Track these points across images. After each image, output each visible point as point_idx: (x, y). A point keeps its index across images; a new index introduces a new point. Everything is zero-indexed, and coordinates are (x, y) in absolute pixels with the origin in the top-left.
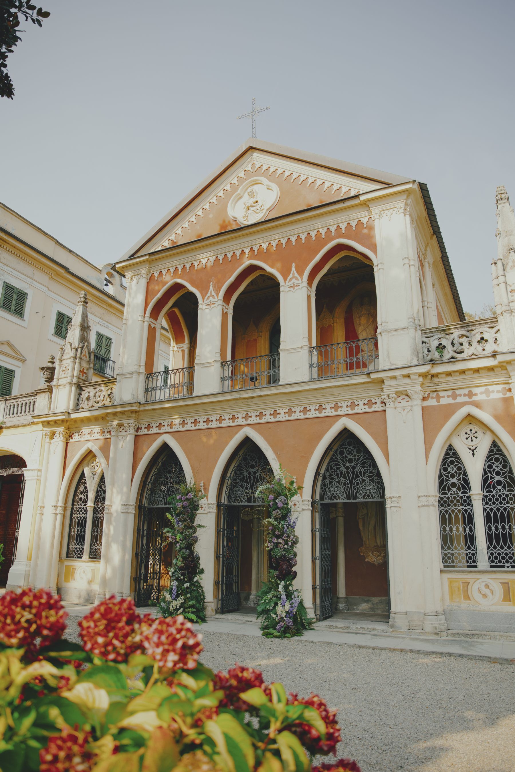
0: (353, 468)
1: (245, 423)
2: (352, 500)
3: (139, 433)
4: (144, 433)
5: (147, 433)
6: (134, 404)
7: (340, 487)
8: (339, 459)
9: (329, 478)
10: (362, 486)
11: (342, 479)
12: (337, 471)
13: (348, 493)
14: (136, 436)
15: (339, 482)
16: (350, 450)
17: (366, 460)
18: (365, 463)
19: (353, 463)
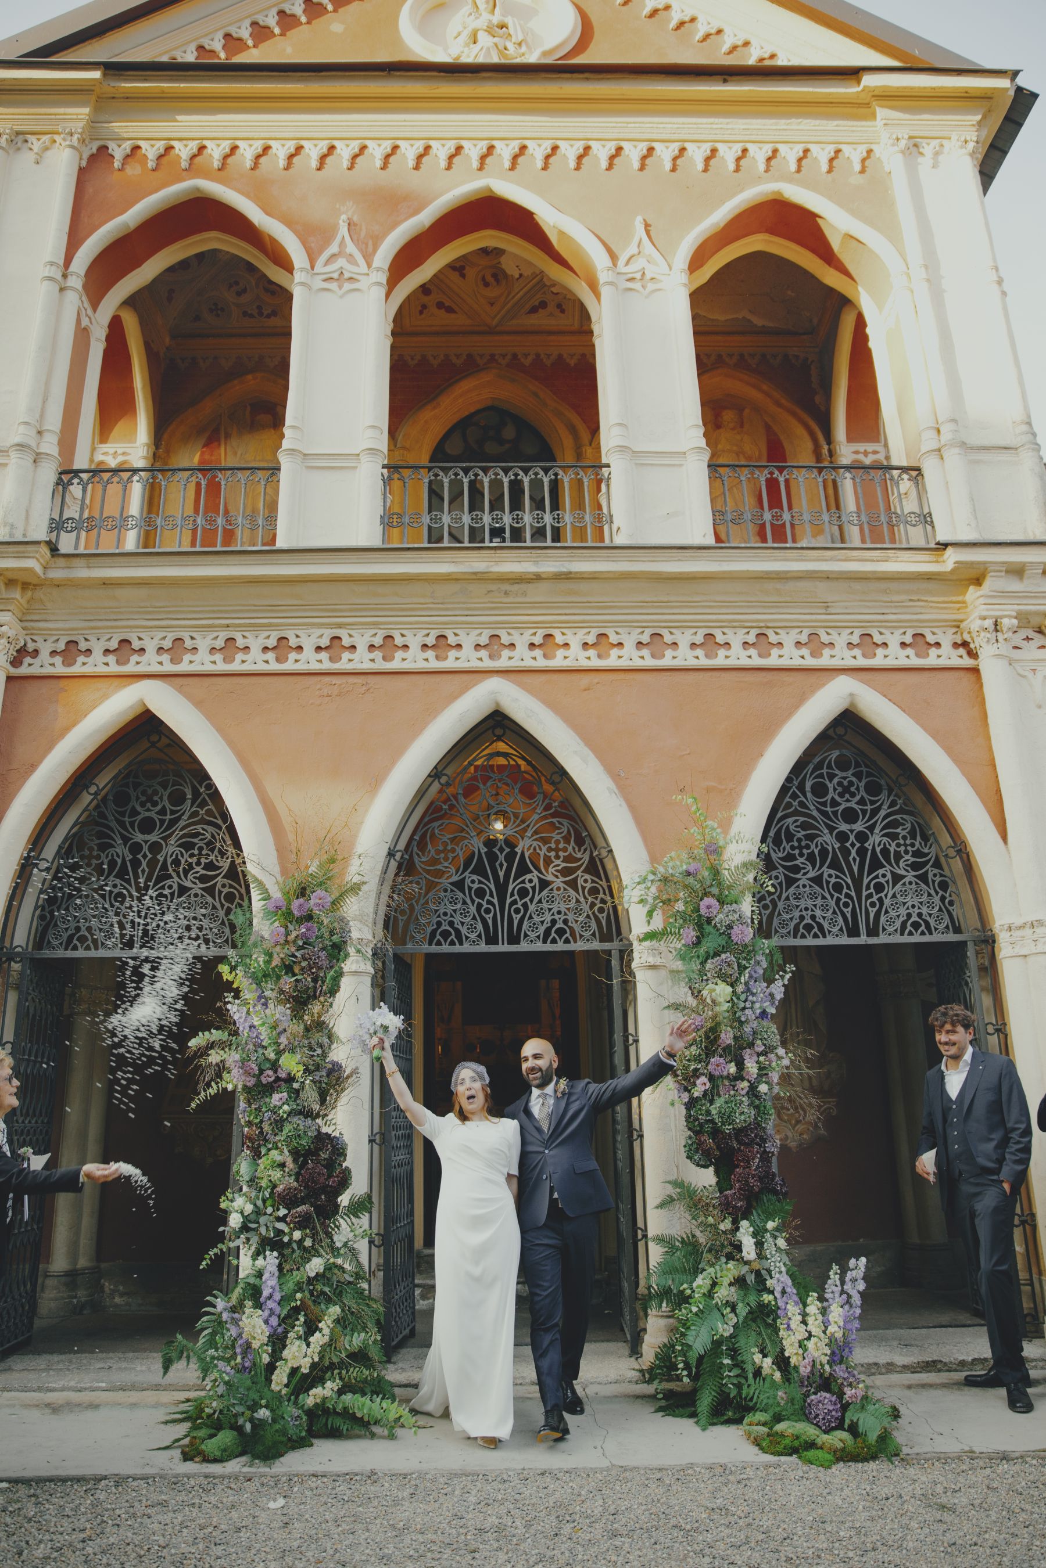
0: (862, 837)
1: (488, 664)
2: (863, 939)
3: (23, 670)
4: (48, 670)
5: (60, 669)
6: (30, 548)
7: (824, 897)
8: (812, 807)
9: (784, 867)
10: (894, 896)
11: (826, 871)
12: (808, 847)
13: (849, 916)
14: (10, 679)
15: (818, 880)
16: (845, 783)
17: (898, 817)
18: (895, 824)
19: (859, 823)
